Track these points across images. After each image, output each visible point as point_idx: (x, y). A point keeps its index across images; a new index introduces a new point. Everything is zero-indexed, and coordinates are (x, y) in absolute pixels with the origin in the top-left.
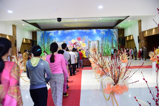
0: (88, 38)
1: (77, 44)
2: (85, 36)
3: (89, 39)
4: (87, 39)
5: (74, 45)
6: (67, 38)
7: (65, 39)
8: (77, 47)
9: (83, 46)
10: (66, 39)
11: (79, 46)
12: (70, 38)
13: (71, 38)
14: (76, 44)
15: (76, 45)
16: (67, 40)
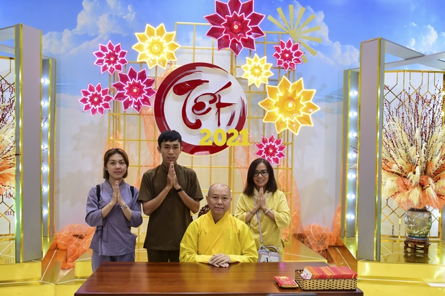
0: (324, 31)
1: (214, 82)
2: (300, 10)
3: (337, 46)
4: (321, 48)
5: (173, 104)
6: (83, 19)
7: (67, 33)
8: (208, 121)
9: (280, 116)
10: (73, 25)
11: (225, 114)
12: (122, 22)
13: (131, 15)
14: (196, 93)
15: (199, 106)
16: (87, 37)
